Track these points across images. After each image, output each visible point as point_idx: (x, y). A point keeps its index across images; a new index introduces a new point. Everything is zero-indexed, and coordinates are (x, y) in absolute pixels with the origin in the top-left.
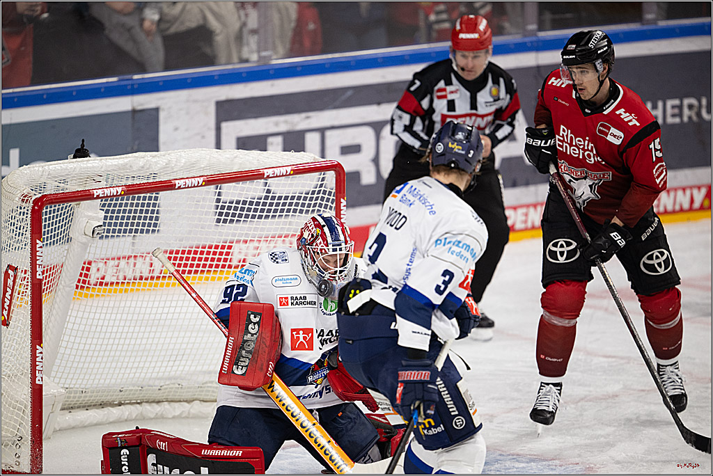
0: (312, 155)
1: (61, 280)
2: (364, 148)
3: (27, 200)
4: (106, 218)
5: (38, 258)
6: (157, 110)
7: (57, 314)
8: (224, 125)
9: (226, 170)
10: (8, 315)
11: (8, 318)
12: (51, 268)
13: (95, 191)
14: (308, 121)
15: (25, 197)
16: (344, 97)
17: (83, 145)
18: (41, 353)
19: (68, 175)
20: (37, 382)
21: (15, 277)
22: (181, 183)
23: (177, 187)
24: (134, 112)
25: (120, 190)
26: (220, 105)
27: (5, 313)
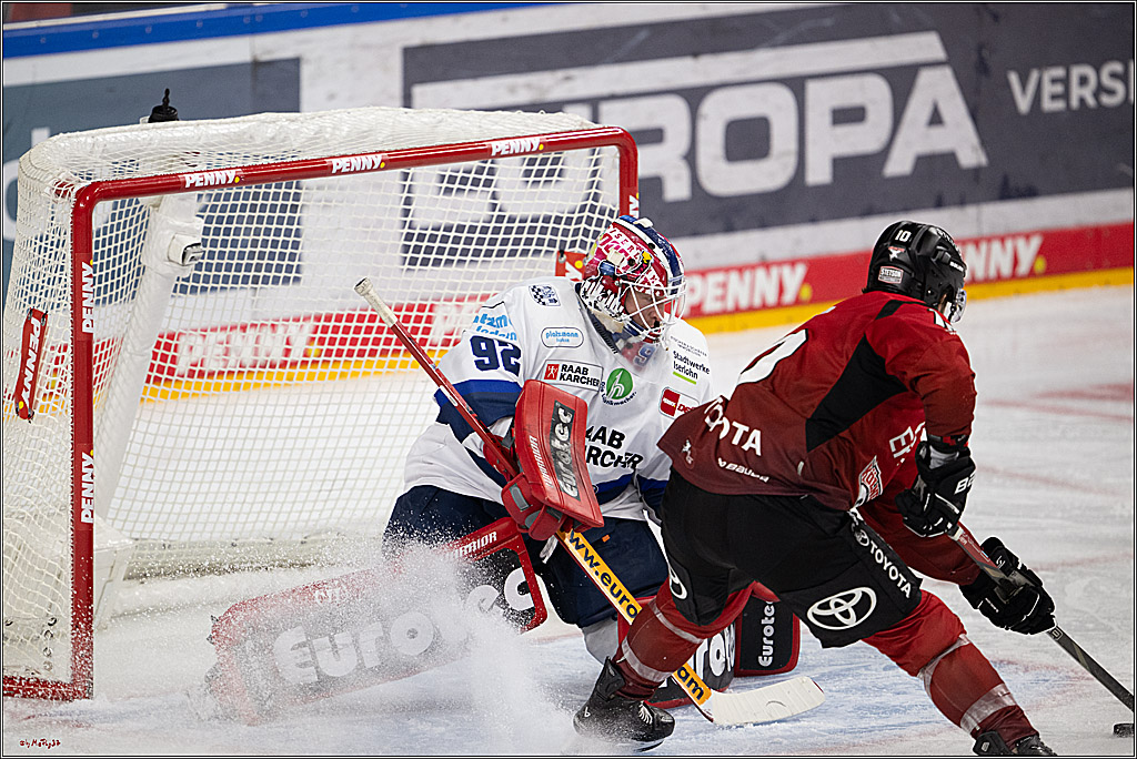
0: (580, 118)
1: (126, 344)
2: (669, 135)
3: (65, 192)
4: (206, 231)
5: (84, 295)
6: (296, 62)
7: (120, 404)
8: (418, 91)
9: (423, 142)
10: (31, 399)
11: (31, 406)
12: (103, 343)
13: (187, 176)
14: (570, 84)
15: (61, 186)
16: (633, 43)
17: (166, 100)
18: (91, 466)
19: (139, 151)
20: (84, 519)
21: (43, 329)
22: (343, 163)
23: (334, 171)
24: (256, 65)
25: (232, 174)
26: (410, 54)
27: (26, 395)
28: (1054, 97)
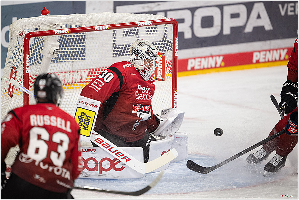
0: (162, 16)
2: (186, 20)
3: (22, 35)
4: (60, 46)
5: (27, 63)
8: (117, 8)
9: (119, 22)
10: (12, 91)
11: (12, 93)
13: (55, 31)
14: (159, 6)
15: (21, 33)
21: (16, 72)
22: (98, 28)
23: (95, 30)
25: (67, 30)
27: (11, 90)
28: (291, 11)
